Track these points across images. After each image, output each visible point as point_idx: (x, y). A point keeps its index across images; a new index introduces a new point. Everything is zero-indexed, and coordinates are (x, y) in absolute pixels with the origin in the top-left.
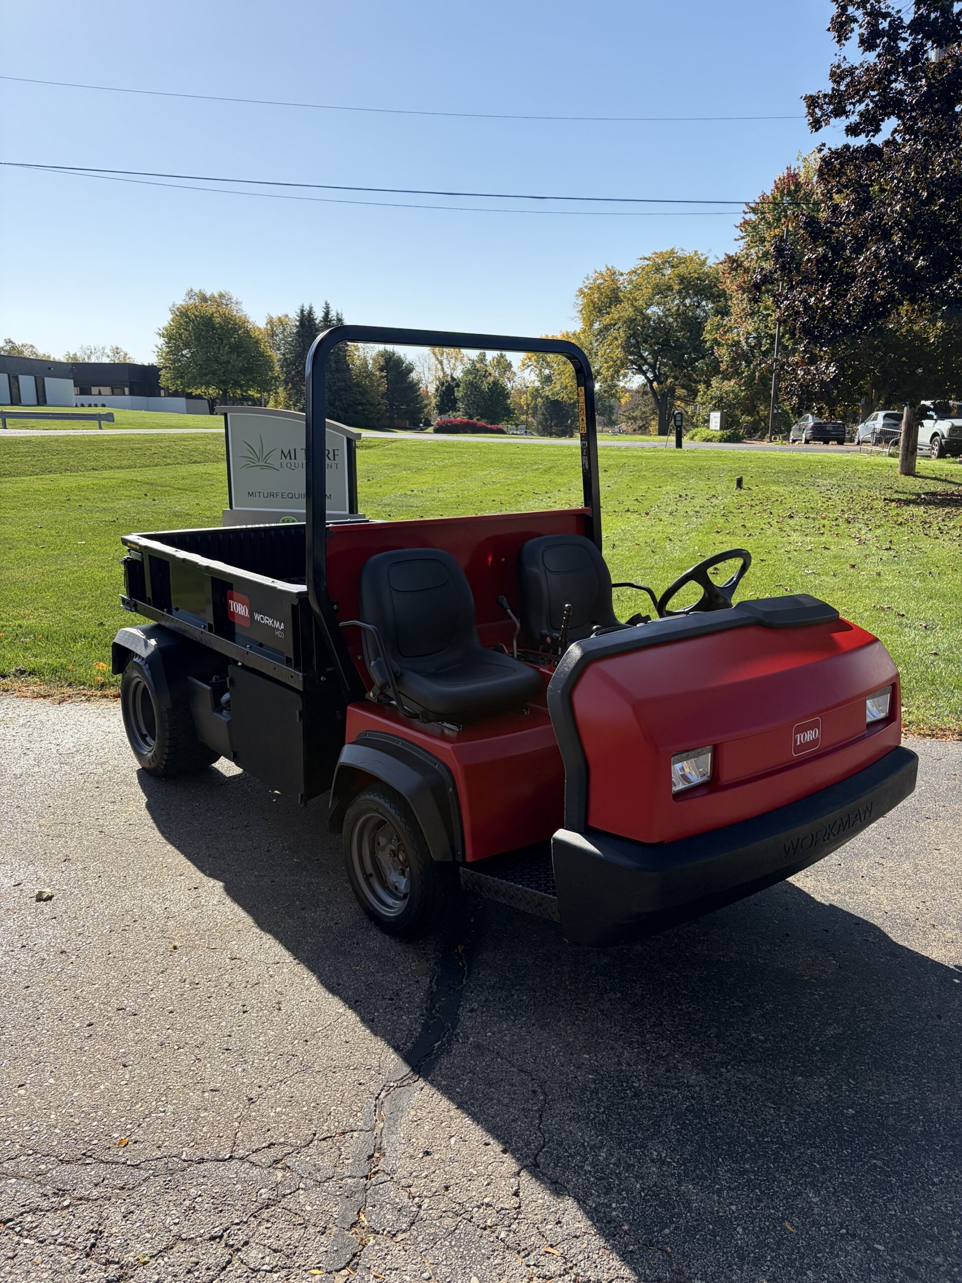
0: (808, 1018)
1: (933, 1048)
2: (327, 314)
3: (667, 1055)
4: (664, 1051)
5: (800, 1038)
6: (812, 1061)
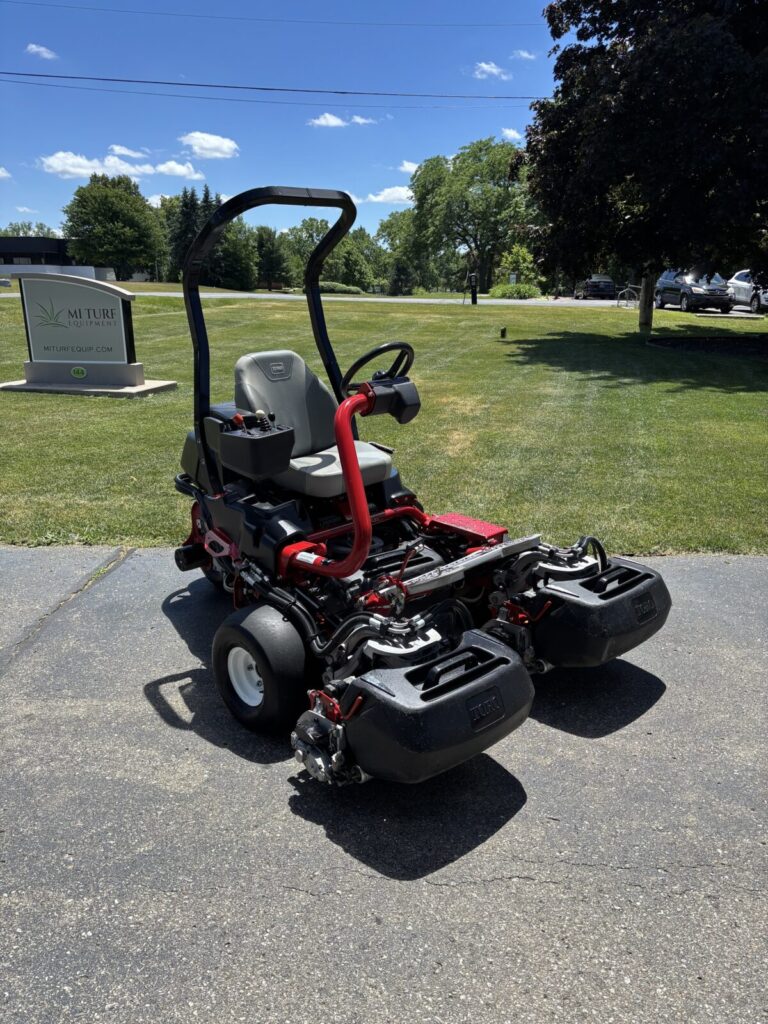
2: (207, 195)
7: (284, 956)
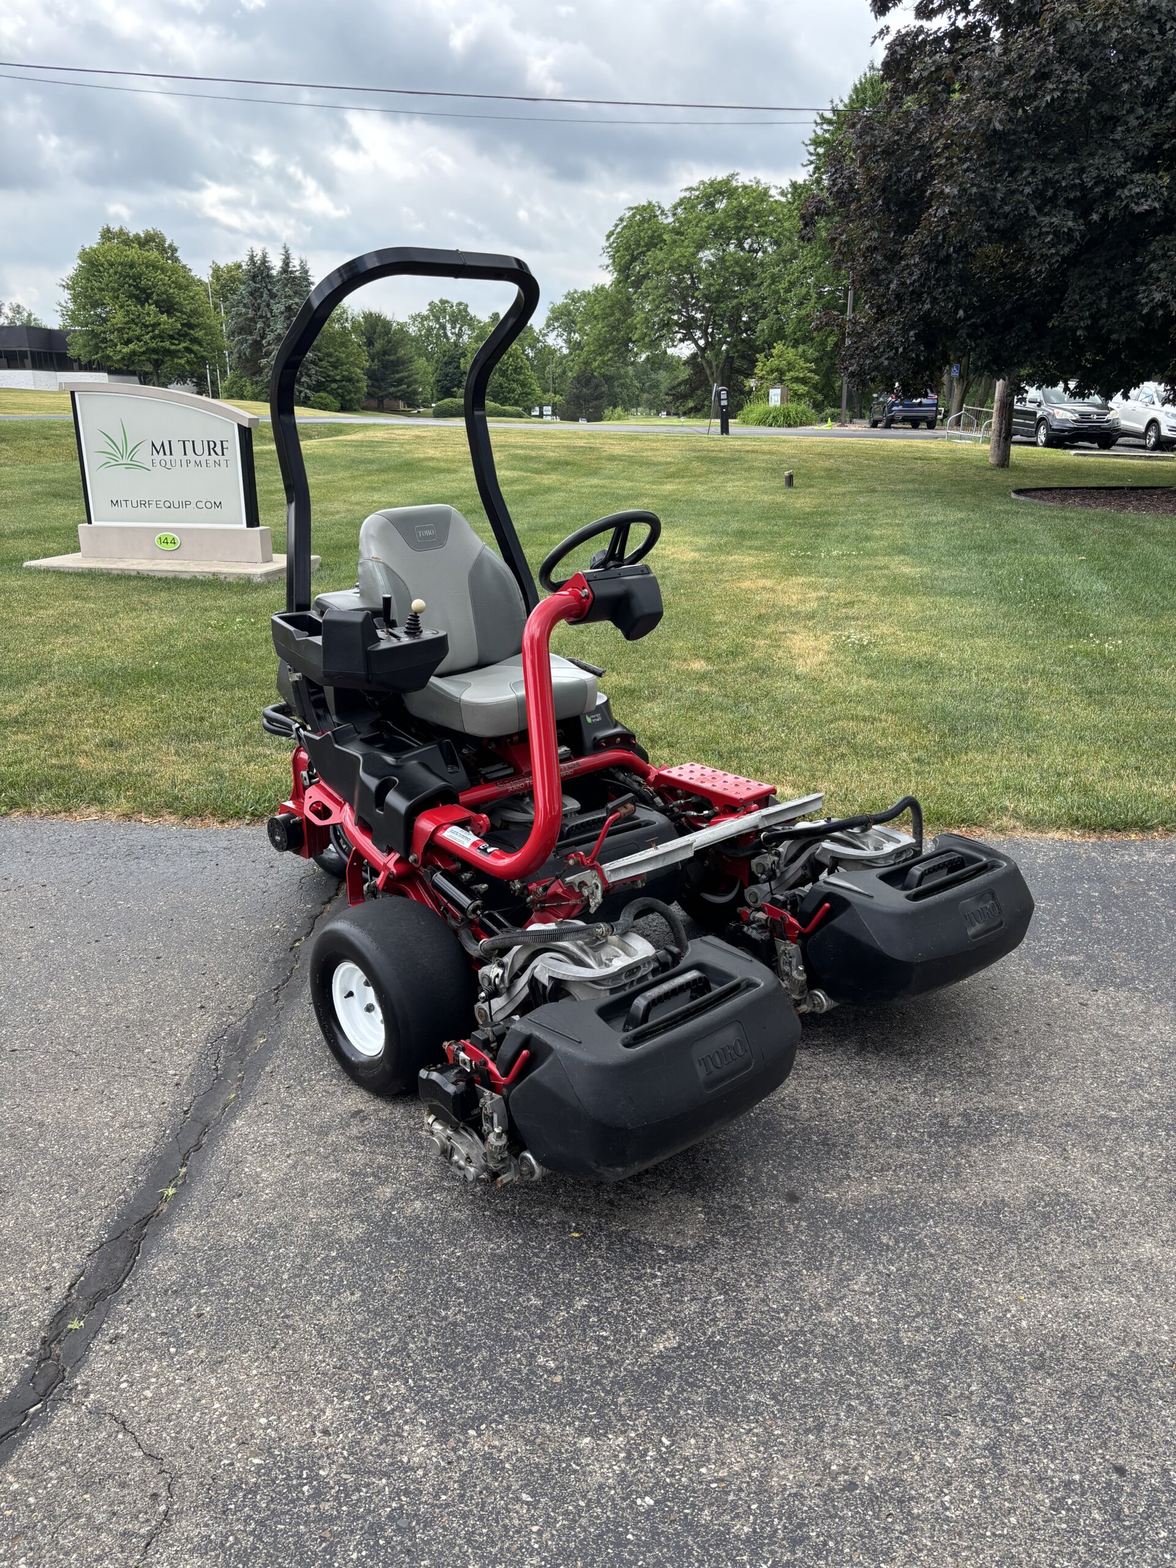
0: (634, 1321)
1: (805, 1368)
2: (286, 262)
3: (393, 1410)
4: (390, 1403)
5: (610, 1362)
6: (616, 1404)
7: (994, 1534)
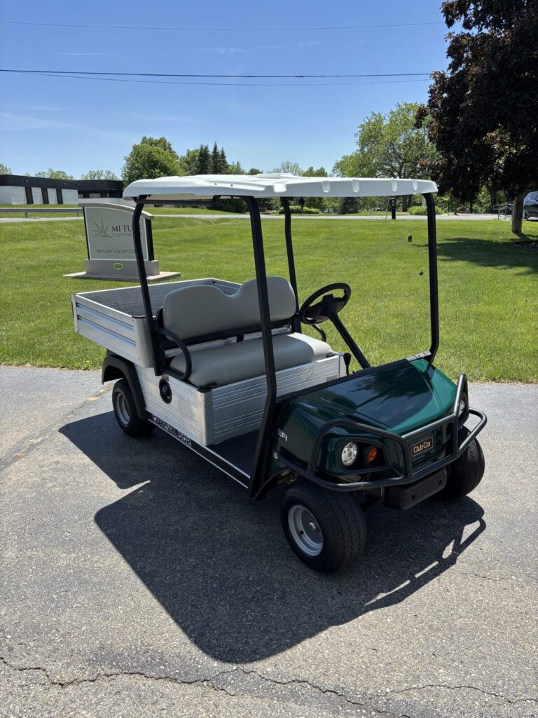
2: (215, 148)
